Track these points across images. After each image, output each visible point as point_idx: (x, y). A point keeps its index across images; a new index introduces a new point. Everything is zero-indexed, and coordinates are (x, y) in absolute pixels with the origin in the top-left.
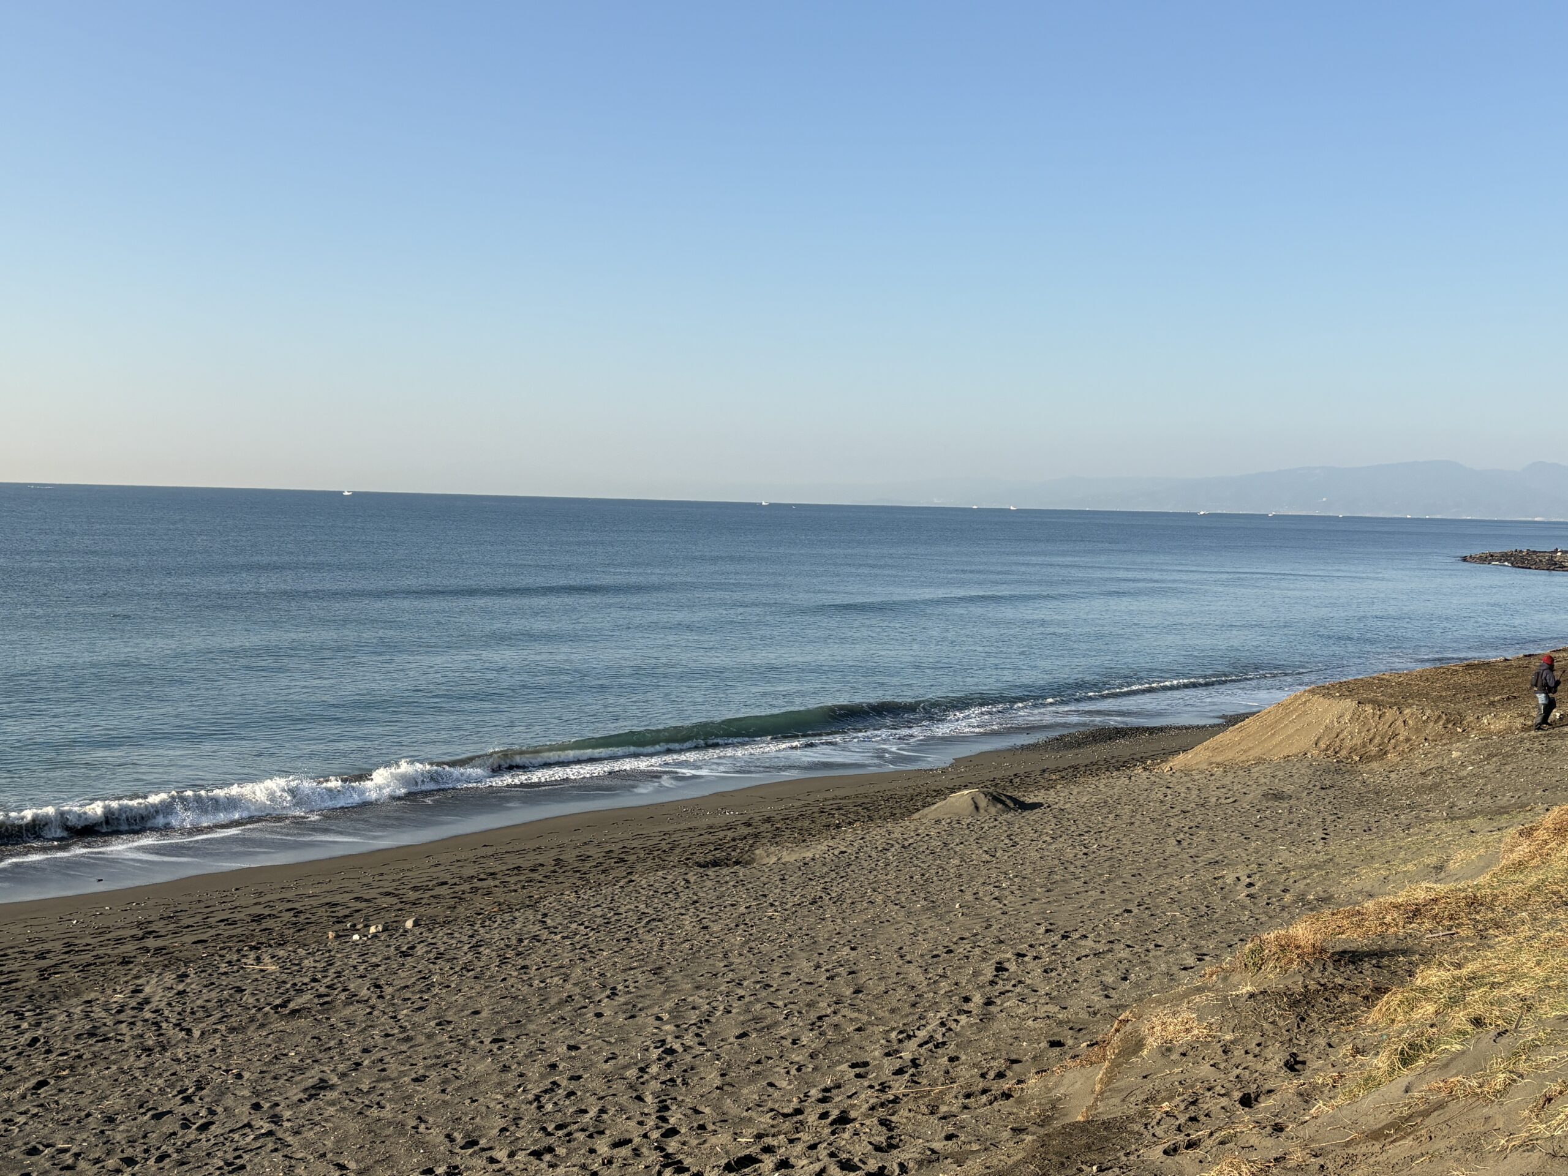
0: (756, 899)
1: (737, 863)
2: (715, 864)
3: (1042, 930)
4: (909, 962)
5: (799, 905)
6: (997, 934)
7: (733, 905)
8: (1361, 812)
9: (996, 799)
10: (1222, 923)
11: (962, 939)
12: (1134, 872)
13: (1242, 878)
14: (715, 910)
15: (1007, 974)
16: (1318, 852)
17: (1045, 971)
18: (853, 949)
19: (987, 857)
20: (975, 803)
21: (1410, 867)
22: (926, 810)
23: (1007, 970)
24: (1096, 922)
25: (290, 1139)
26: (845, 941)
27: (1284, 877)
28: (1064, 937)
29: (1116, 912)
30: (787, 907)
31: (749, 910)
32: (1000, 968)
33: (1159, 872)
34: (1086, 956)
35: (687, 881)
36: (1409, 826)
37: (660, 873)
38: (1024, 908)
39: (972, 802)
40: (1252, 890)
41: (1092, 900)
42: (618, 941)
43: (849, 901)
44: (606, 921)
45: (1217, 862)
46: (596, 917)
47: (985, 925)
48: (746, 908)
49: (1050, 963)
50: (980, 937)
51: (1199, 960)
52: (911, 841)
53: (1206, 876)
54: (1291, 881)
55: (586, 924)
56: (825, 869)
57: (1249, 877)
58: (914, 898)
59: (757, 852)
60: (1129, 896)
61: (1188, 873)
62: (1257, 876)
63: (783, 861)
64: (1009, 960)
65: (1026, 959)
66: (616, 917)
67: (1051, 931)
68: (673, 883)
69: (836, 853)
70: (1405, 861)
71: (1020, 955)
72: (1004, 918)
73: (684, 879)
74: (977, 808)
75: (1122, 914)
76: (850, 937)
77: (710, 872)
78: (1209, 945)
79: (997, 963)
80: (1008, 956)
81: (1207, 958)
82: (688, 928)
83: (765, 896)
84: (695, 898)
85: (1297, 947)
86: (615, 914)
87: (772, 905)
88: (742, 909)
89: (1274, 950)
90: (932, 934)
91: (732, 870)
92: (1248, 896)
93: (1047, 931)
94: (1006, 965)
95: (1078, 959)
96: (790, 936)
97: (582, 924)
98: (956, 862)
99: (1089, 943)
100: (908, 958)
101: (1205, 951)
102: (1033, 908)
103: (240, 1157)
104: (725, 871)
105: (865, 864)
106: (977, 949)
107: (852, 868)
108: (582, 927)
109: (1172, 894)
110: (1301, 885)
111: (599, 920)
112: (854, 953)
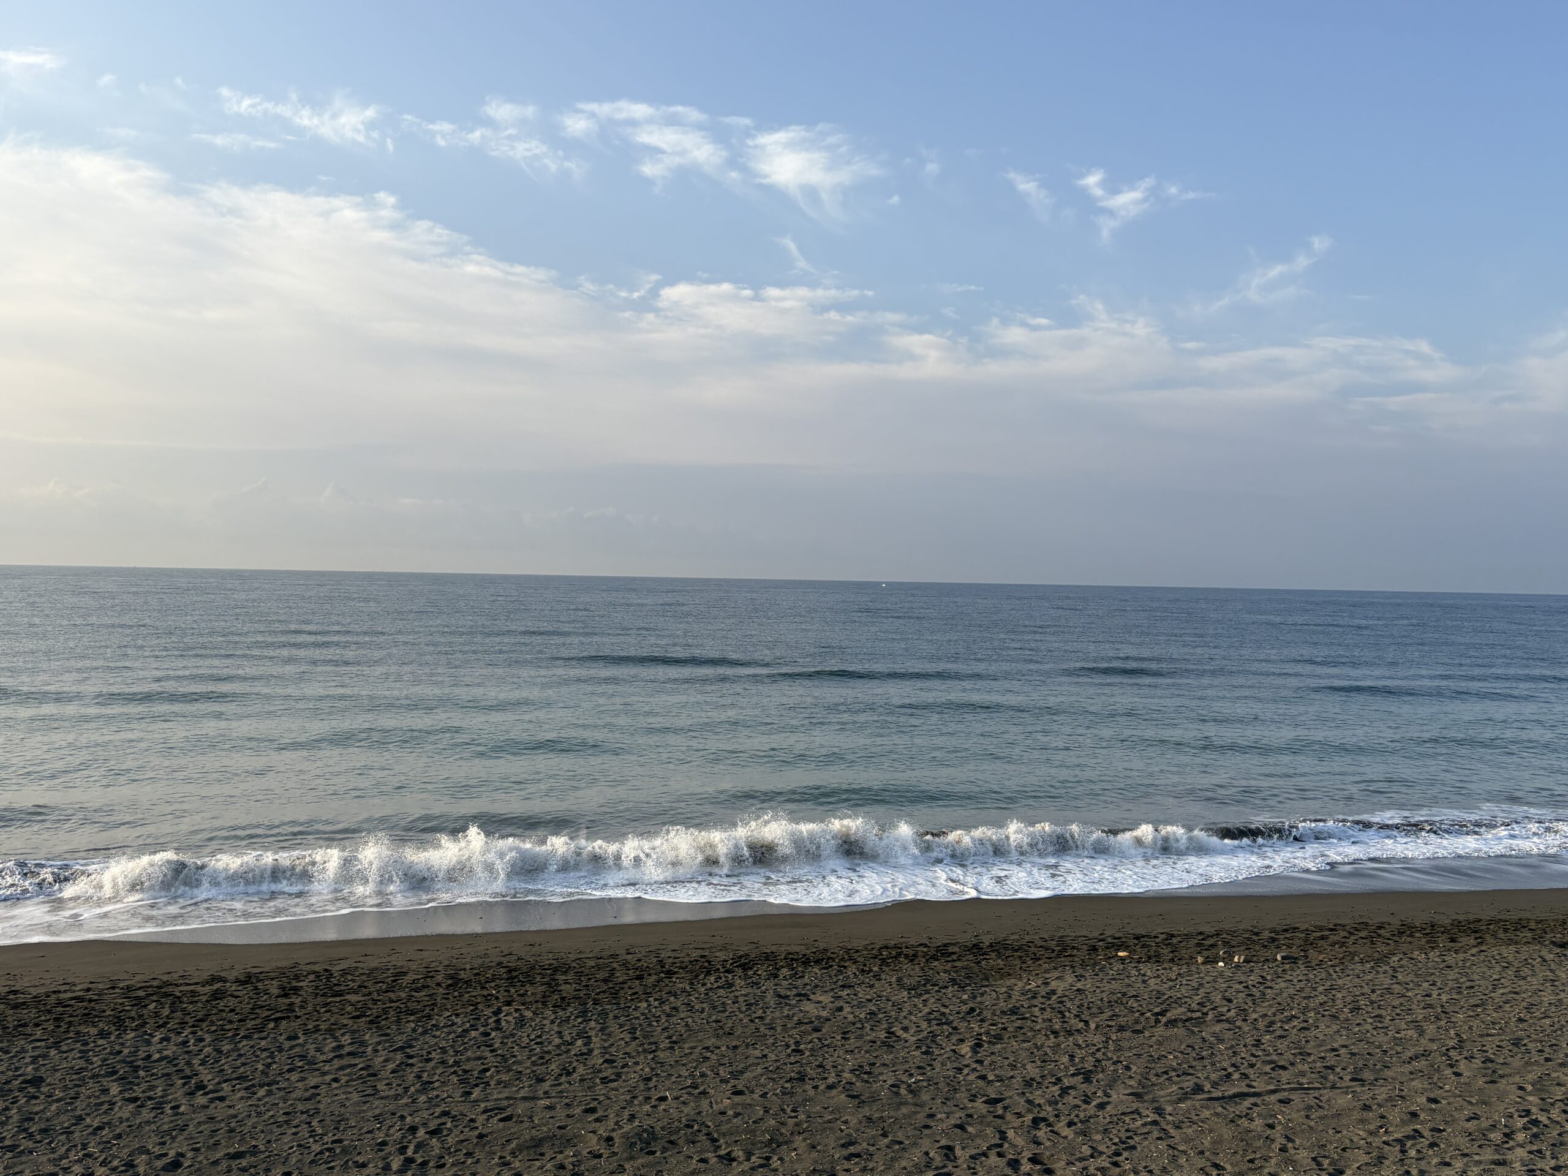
25: (1172, 1132)
103: (1130, 1138)
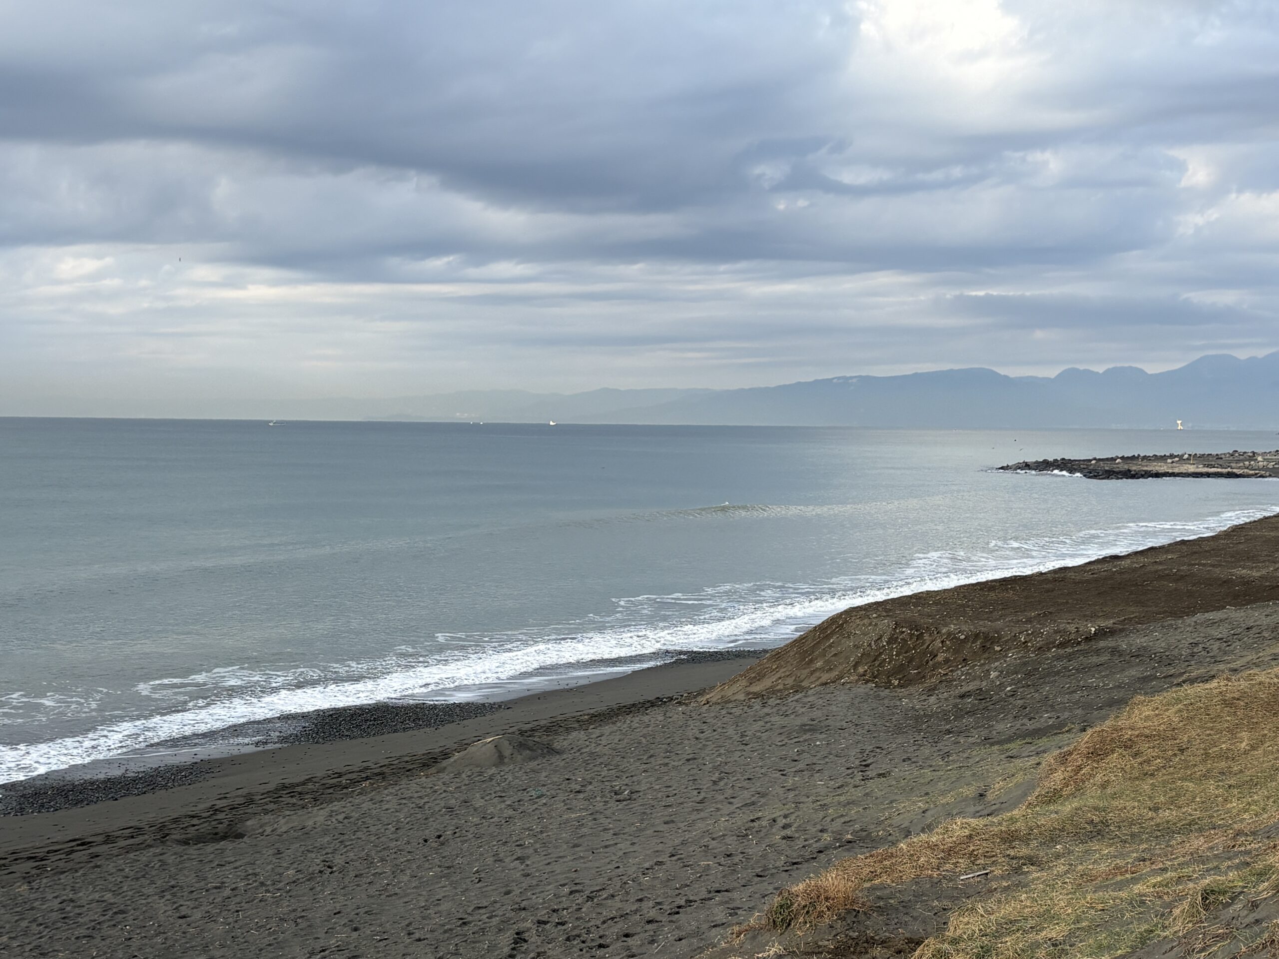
0: (246, 878)
1: (224, 838)
2: (200, 839)
3: (566, 890)
4: (419, 940)
5: (294, 882)
6: (518, 900)
7: (216, 888)
8: (899, 741)
9: (522, 746)
10: (758, 870)
11: (479, 908)
12: (667, 819)
13: (779, 820)
14: (194, 895)
15: (525, 946)
16: (856, 787)
17: (568, 939)
18: (356, 929)
19: (510, 812)
20: (500, 752)
21: (949, 799)
22: (445, 763)
23: (526, 941)
24: (625, 878)
26: (346, 921)
27: (821, 814)
28: (590, 898)
29: (647, 865)
30: (280, 885)
31: (236, 892)
32: (520, 938)
33: (693, 817)
34: (612, 919)
35: (163, 863)
36: (948, 754)
37: (131, 855)
38: (548, 869)
39: (495, 750)
40: (788, 832)
41: (621, 853)
42: (77, 938)
43: (352, 874)
44: (63, 916)
45: (753, 803)
46: (52, 911)
47: (504, 890)
48: (233, 890)
49: (574, 928)
50: (498, 905)
51: (731, 915)
52: (426, 799)
53: (742, 819)
54: (828, 819)
55: (40, 920)
56: (327, 839)
57: (785, 817)
58: (427, 865)
59: (249, 823)
60: (660, 847)
61: (722, 816)
62: (793, 817)
63: (279, 832)
64: (529, 930)
65: (548, 926)
66: (77, 911)
67: (577, 891)
68: (147, 866)
69: (341, 817)
70: (943, 793)
71: (539, 922)
72: (528, 881)
73: (160, 861)
74: (501, 757)
75: (652, 868)
76: (352, 916)
77: (192, 851)
78: (739, 897)
79: (517, 934)
80: (528, 924)
81: (740, 912)
82: (162, 918)
83: (255, 875)
84: (173, 883)
85: (827, 899)
86: (75, 907)
87: (262, 884)
88: (227, 892)
89: (803, 903)
90: (445, 906)
91: (218, 846)
92: (784, 838)
93: (571, 893)
94: (526, 936)
95: (604, 922)
96: (281, 919)
97: (35, 920)
98: (476, 820)
99: (616, 903)
100: (417, 936)
101: (737, 904)
102: (557, 868)
104: (210, 848)
105: (372, 829)
106: (493, 919)
107: (359, 834)
108: (34, 926)
109: (706, 840)
110: (837, 825)
111: (55, 916)
112: (355, 935)
